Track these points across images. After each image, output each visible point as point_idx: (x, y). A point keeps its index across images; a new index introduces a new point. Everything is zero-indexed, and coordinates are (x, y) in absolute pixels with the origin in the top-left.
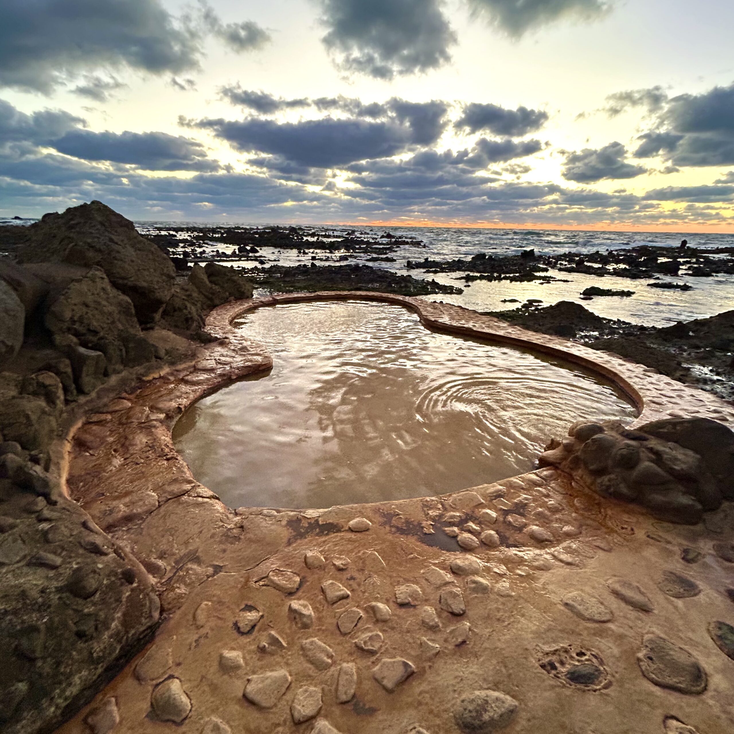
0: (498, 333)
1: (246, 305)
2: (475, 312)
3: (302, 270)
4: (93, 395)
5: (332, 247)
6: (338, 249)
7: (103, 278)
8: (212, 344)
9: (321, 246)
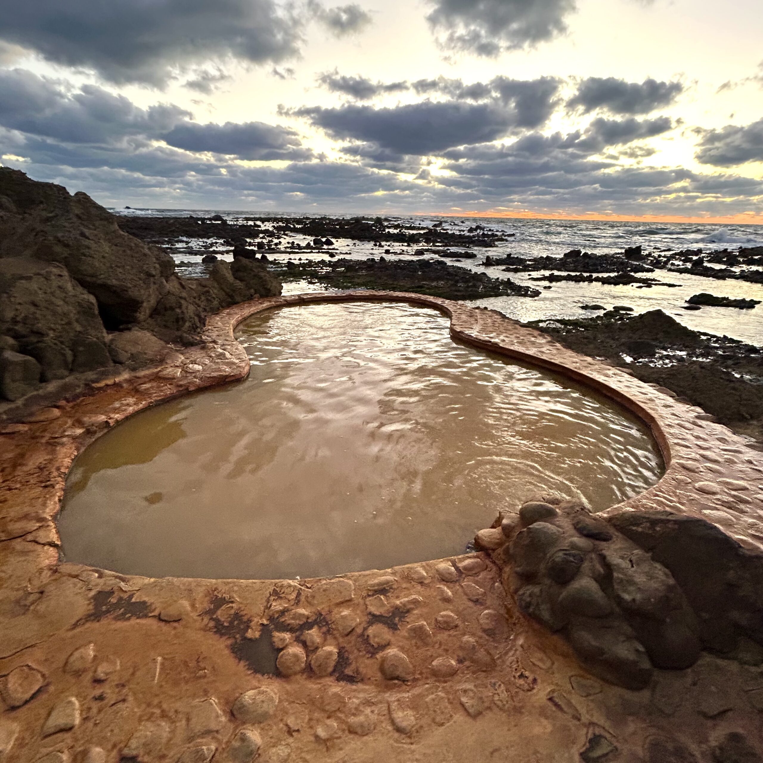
0: (527, 352)
1: (266, 305)
2: (517, 322)
3: (370, 264)
4: (20, 402)
5: (411, 240)
6: (417, 242)
7: (60, 276)
8: (193, 348)
9: (400, 238)
